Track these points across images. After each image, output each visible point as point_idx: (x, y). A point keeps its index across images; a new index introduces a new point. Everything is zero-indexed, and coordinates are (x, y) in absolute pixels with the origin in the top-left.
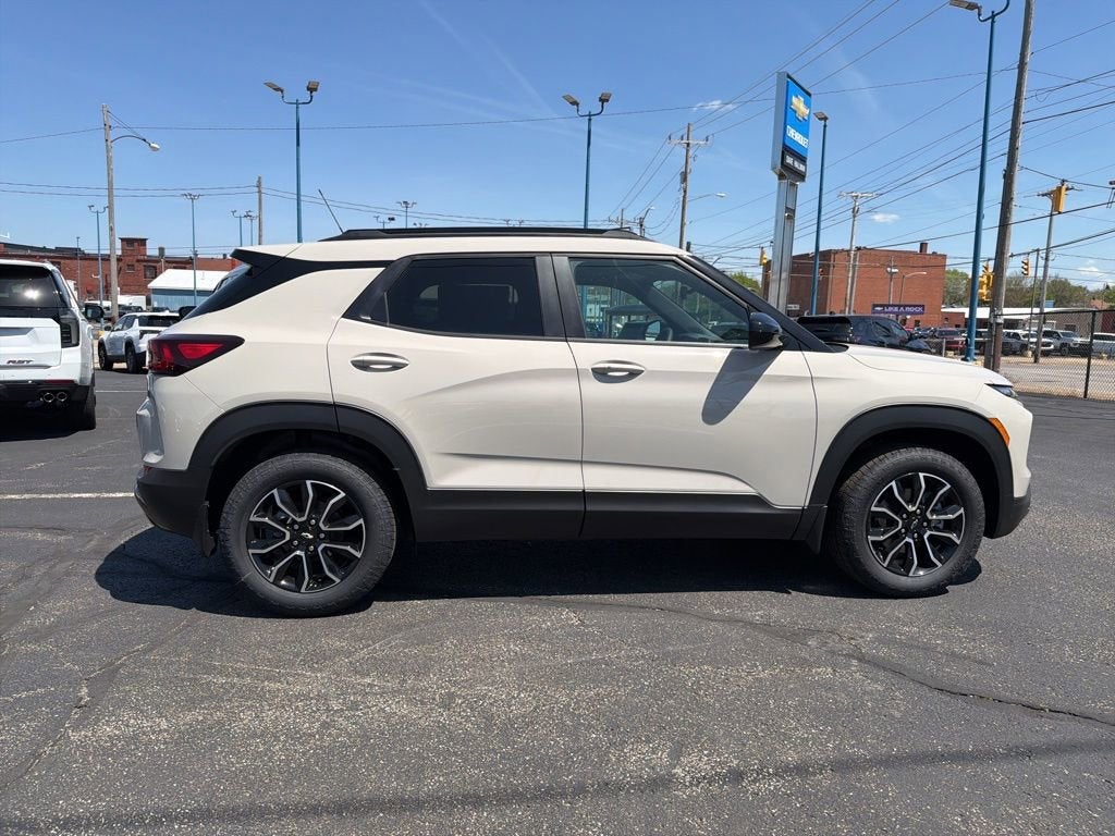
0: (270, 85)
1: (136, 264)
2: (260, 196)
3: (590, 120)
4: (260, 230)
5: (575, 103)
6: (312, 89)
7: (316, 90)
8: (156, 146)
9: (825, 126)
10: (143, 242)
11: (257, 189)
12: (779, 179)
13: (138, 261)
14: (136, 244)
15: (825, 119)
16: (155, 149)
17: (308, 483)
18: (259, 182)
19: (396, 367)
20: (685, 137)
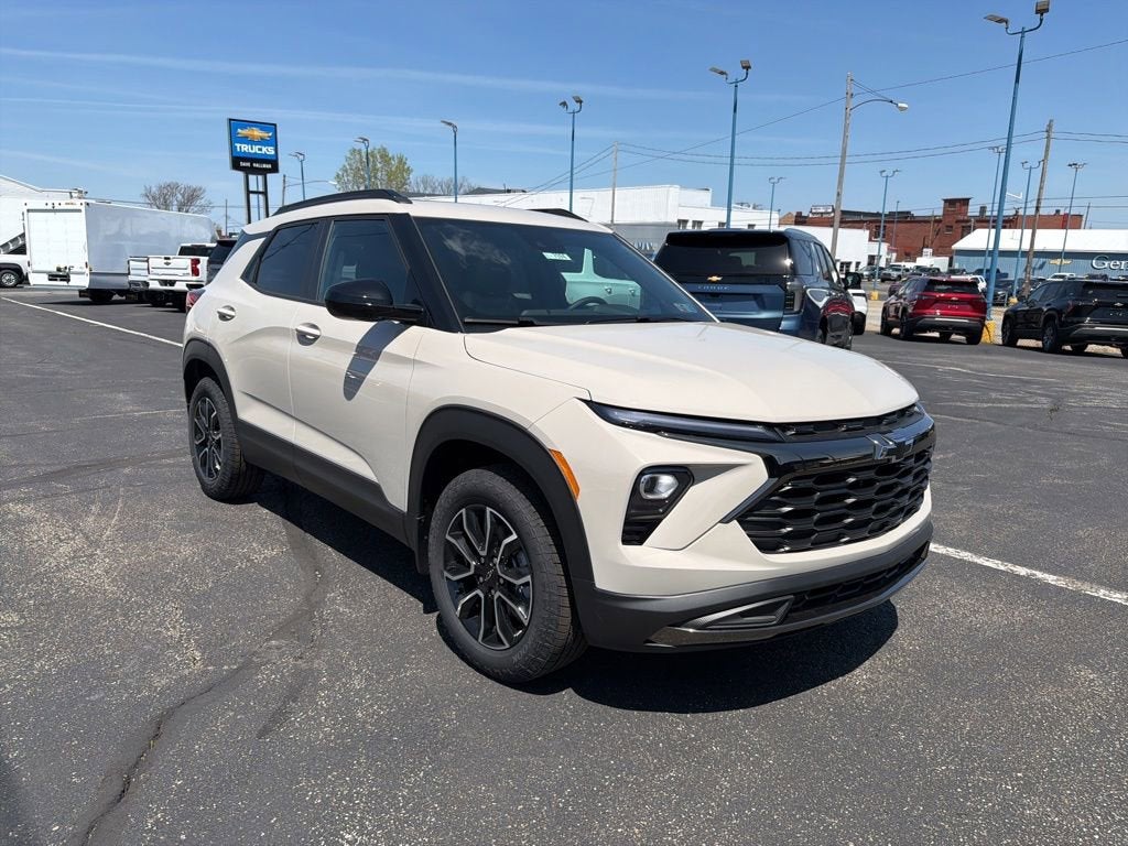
0: (991, 18)
1: (955, 226)
2: (1048, 142)
4: (1042, 181)
6: (1041, 11)
7: (1047, 10)
8: (904, 105)
10: (965, 202)
11: (1046, 134)
13: (958, 222)
14: (958, 204)
16: (902, 109)
18: (1050, 126)
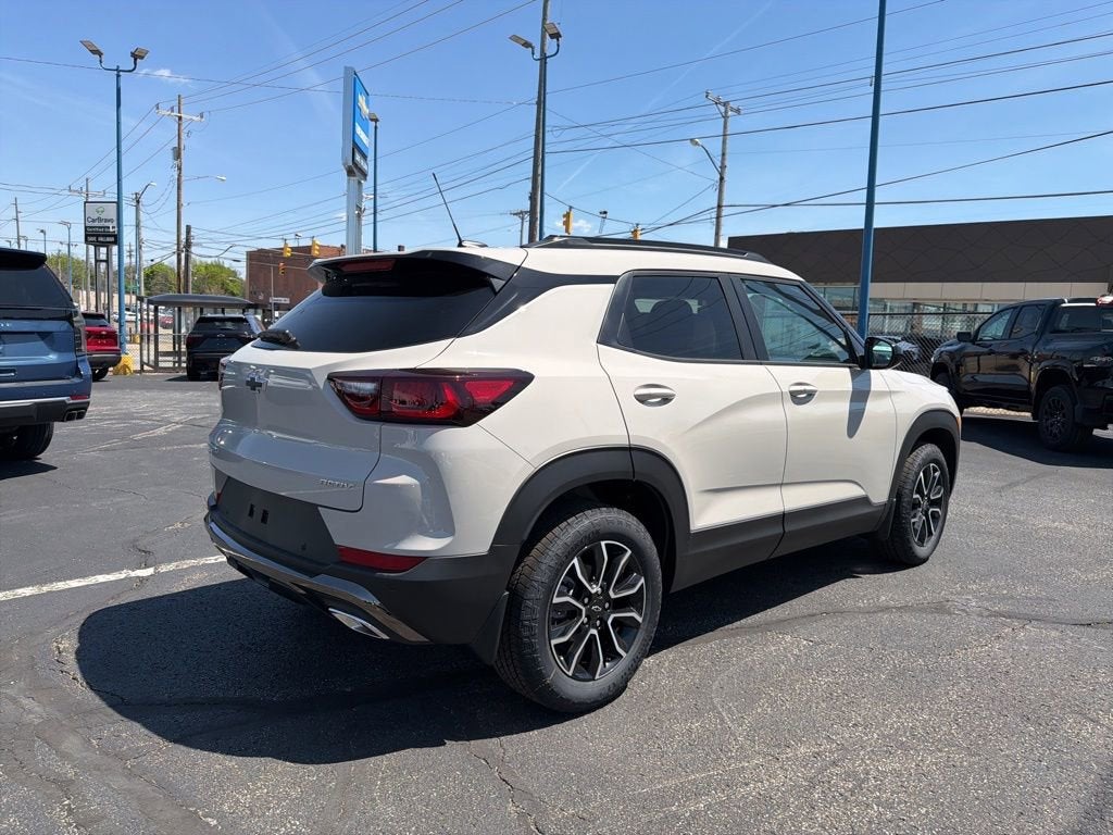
3: (118, 76)
5: (97, 52)
9: (376, 127)
12: (348, 175)
15: (376, 120)
17: (603, 543)
19: (666, 399)
20: (176, 108)
